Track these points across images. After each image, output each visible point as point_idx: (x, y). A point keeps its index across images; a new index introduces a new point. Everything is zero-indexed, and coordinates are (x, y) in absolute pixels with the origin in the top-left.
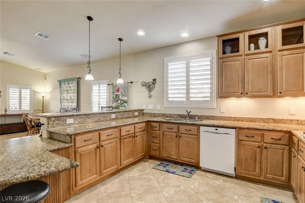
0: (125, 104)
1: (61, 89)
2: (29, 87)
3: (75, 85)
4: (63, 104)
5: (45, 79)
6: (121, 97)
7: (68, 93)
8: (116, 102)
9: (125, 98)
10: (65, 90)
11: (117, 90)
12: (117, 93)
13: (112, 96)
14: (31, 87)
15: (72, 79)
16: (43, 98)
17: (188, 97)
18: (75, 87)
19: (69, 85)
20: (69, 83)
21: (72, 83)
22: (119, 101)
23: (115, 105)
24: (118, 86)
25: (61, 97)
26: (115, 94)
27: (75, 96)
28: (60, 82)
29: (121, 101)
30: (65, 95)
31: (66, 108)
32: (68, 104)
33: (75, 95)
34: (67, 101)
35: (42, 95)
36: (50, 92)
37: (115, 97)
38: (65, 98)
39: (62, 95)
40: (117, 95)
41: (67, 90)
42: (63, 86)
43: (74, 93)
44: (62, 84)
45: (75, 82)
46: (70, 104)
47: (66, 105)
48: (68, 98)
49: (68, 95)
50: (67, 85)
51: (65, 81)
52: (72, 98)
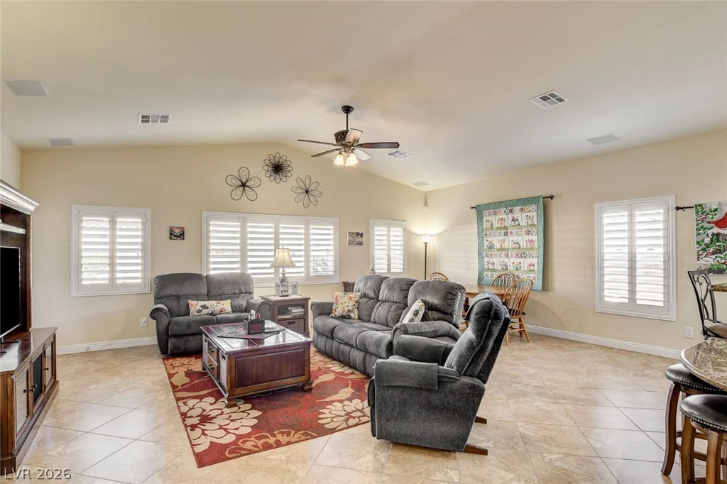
1: (482, 225)
2: (401, 222)
3: (535, 214)
4: (486, 260)
5: (426, 205)
7: (506, 234)
8: (713, 253)
10: (497, 228)
12: (716, 231)
14: (405, 223)
15: (525, 202)
16: (426, 246)
18: (535, 219)
19: (510, 216)
20: (511, 211)
21: (522, 210)
23: (706, 262)
25: (480, 245)
26: (710, 232)
27: (532, 241)
28: (479, 210)
30: (496, 240)
31: (500, 268)
32: (506, 260)
33: (536, 238)
34: (504, 253)
35: (424, 240)
36: (440, 234)
37: (708, 241)
38: (497, 246)
39: (485, 239)
40: (716, 235)
41: (506, 228)
42: (489, 218)
43: (528, 233)
44: (485, 213)
45: (534, 206)
46: (513, 260)
47: (497, 261)
48: (506, 245)
49: (506, 238)
50: (504, 216)
51: (495, 206)
52: (524, 245)
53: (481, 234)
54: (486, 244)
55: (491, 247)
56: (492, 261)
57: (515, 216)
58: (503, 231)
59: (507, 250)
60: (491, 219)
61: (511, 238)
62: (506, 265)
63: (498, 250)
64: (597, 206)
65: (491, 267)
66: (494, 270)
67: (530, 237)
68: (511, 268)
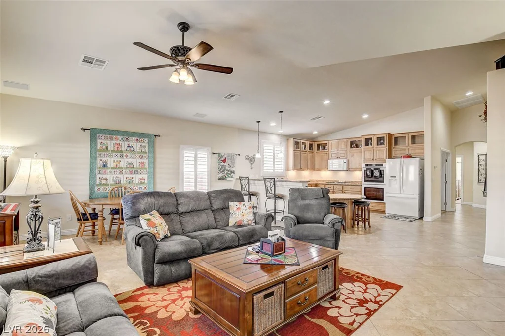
0: (232, 174)
1: (96, 146)
3: (147, 145)
4: (98, 176)
6: (227, 168)
7: (122, 156)
8: (222, 172)
9: (232, 169)
10: (114, 151)
11: (223, 161)
12: (223, 163)
13: (217, 166)
15: (140, 135)
17: (274, 170)
18: (146, 148)
19: (126, 144)
20: (127, 140)
21: (137, 140)
22: (226, 172)
23: (221, 175)
24: (226, 156)
26: (221, 164)
27: (143, 163)
29: (228, 171)
30: (111, 160)
31: (113, 183)
32: (120, 176)
33: (146, 161)
34: (118, 171)
35: (5, 153)
37: (221, 167)
38: (112, 165)
39: (98, 159)
40: (223, 165)
41: (122, 152)
42: (104, 142)
43: (141, 157)
44: (100, 136)
45: (146, 140)
46: (126, 176)
47: (110, 178)
48: (122, 165)
49: (122, 160)
50: (121, 142)
51: (111, 133)
52: (136, 165)
53: (93, 158)
54: (99, 163)
55: (105, 165)
56: (104, 177)
57: (131, 144)
58: (119, 154)
59: (122, 168)
60: (107, 142)
61: (126, 160)
62: (119, 180)
63: (113, 168)
64: (181, 146)
65: (103, 182)
66: (106, 185)
67: (142, 160)
68: (124, 182)
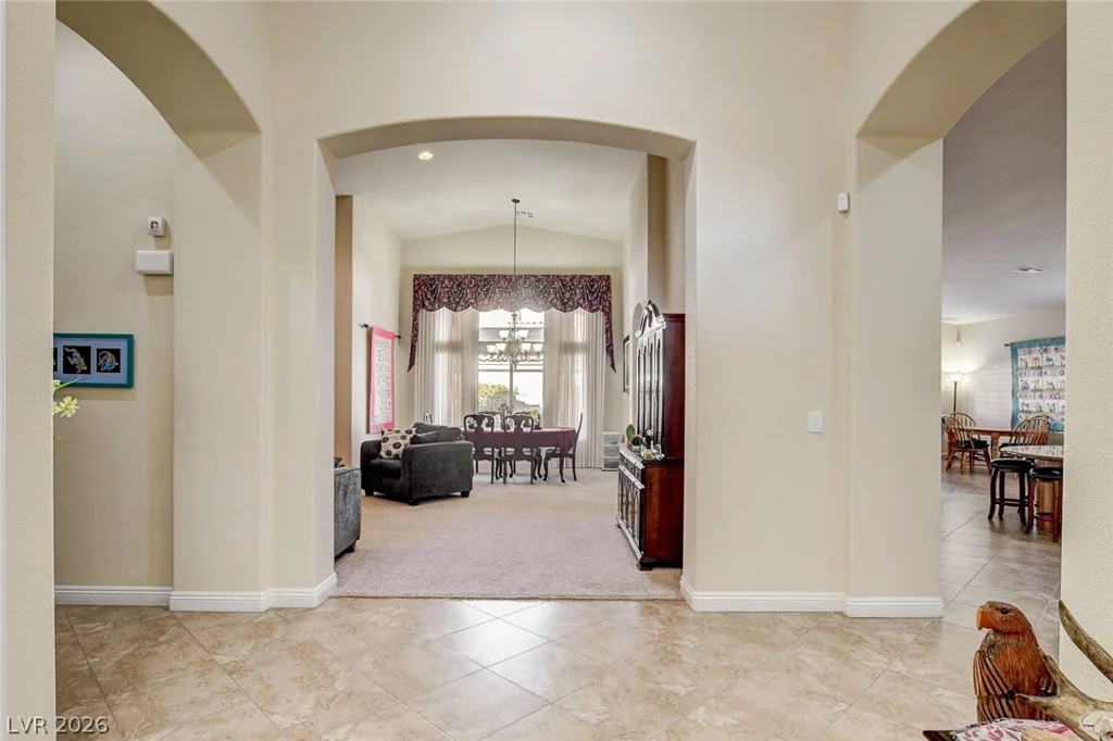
1: (1017, 363)
4: (1021, 401)
5: (959, 340)
7: (1041, 374)
10: (1032, 368)
15: (1058, 341)
16: (956, 386)
19: (1045, 356)
20: (1045, 350)
21: (1056, 349)
25: (1015, 385)
28: (1014, 348)
30: (1031, 379)
32: (1040, 401)
34: (1037, 394)
35: (954, 379)
36: (974, 372)
38: (1032, 387)
39: (1020, 379)
41: (1040, 368)
42: (1024, 357)
43: (1062, 373)
44: (1020, 351)
46: (1047, 401)
47: (1032, 403)
48: (1040, 386)
49: (1040, 378)
50: (1039, 356)
51: (1030, 344)
52: (1057, 386)
53: (1015, 377)
54: (1021, 384)
55: (1025, 388)
56: (1026, 402)
57: (1050, 356)
58: (1037, 371)
59: (1041, 390)
60: (1025, 357)
61: (1045, 379)
62: (1041, 407)
63: (1033, 391)
65: (1025, 408)
66: (1029, 412)
67: (1063, 378)
68: (1046, 410)
